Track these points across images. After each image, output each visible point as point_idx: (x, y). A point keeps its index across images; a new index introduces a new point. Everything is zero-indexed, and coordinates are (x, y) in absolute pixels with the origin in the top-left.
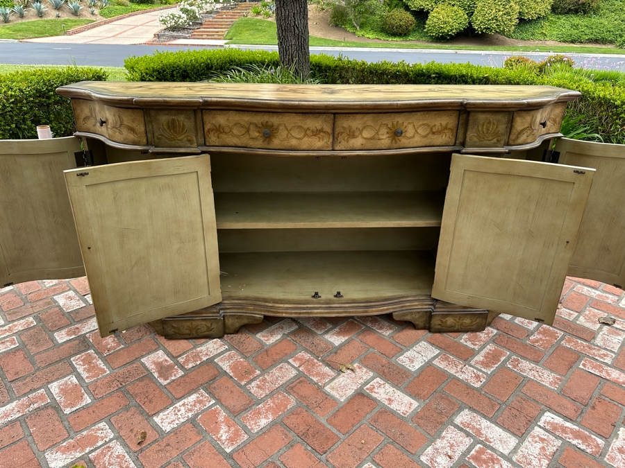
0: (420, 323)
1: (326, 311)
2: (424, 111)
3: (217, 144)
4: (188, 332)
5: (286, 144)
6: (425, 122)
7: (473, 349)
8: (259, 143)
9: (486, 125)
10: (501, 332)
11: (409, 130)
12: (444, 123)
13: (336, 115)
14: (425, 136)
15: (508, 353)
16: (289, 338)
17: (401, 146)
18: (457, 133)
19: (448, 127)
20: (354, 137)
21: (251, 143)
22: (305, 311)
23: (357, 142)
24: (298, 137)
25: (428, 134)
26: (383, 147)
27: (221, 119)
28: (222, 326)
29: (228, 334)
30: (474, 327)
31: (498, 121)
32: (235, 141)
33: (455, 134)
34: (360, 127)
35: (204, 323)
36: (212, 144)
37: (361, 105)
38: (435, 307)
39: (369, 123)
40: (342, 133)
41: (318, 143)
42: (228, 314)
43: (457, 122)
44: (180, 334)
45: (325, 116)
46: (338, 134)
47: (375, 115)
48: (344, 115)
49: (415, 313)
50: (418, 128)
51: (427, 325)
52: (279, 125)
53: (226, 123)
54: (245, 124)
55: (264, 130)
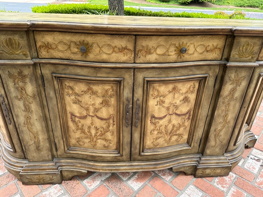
0: (189, 172)
1: (129, 168)
2: (202, 35)
3: (47, 57)
4: (37, 181)
5: (99, 58)
6: (202, 43)
7: (223, 191)
8: (79, 57)
9: (245, 46)
10: (238, 176)
11: (190, 49)
12: (215, 44)
13: (137, 37)
14: (201, 53)
15: (246, 194)
16: (104, 184)
17: (184, 60)
18: (223, 51)
19: (218, 47)
20: (150, 53)
21: (73, 57)
22: (115, 168)
23: (152, 57)
24: (108, 53)
25: (204, 52)
26: (171, 61)
27: (49, 38)
28: (60, 177)
29: (65, 180)
30: (222, 174)
31: (255, 44)
32: (61, 55)
33: (222, 52)
34: (155, 45)
35: (47, 176)
36: (43, 57)
37: (157, 29)
38: (199, 163)
39: (162, 43)
40: (141, 50)
41: (123, 57)
42: (64, 169)
43: (224, 44)
44: (33, 182)
45: (128, 37)
46: (139, 51)
47: (167, 37)
48: (143, 37)
49: (186, 166)
50: (197, 47)
51: (193, 173)
52: (93, 43)
53: (53, 41)
54: (67, 42)
55: (81, 47)
